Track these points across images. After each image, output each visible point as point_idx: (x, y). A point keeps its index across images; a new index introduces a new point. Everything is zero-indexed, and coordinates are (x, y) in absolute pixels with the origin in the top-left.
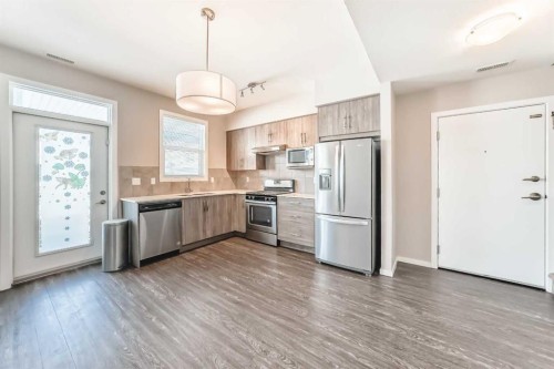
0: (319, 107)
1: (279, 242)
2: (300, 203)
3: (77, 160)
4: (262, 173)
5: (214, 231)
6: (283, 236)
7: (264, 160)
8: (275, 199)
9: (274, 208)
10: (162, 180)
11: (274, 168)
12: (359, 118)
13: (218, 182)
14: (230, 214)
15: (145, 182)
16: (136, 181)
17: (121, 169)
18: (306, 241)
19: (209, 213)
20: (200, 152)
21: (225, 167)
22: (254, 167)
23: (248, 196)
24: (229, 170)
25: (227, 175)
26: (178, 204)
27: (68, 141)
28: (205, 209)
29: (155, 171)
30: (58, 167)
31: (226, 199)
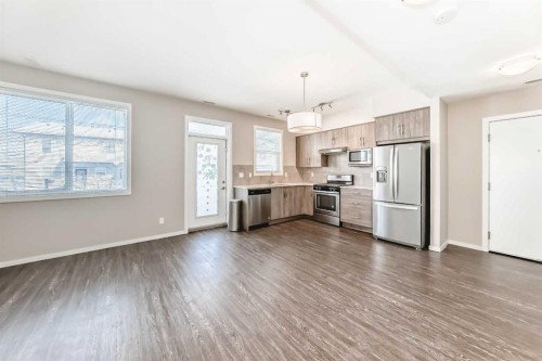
0: (376, 118)
1: (341, 223)
2: (359, 194)
3: (212, 162)
4: (325, 169)
5: (290, 213)
6: (345, 218)
7: (326, 159)
8: (338, 190)
9: (337, 196)
10: (255, 174)
11: (336, 166)
12: (411, 126)
13: (290, 177)
14: (301, 201)
15: (246, 175)
16: (241, 175)
17: (234, 167)
18: (365, 223)
19: (287, 199)
20: (278, 153)
21: (294, 165)
22: (320, 165)
23: (315, 187)
24: (298, 167)
25: (296, 171)
26: (268, 191)
27: (208, 150)
28: (285, 196)
29: (251, 168)
30: (204, 166)
31: (298, 189)
